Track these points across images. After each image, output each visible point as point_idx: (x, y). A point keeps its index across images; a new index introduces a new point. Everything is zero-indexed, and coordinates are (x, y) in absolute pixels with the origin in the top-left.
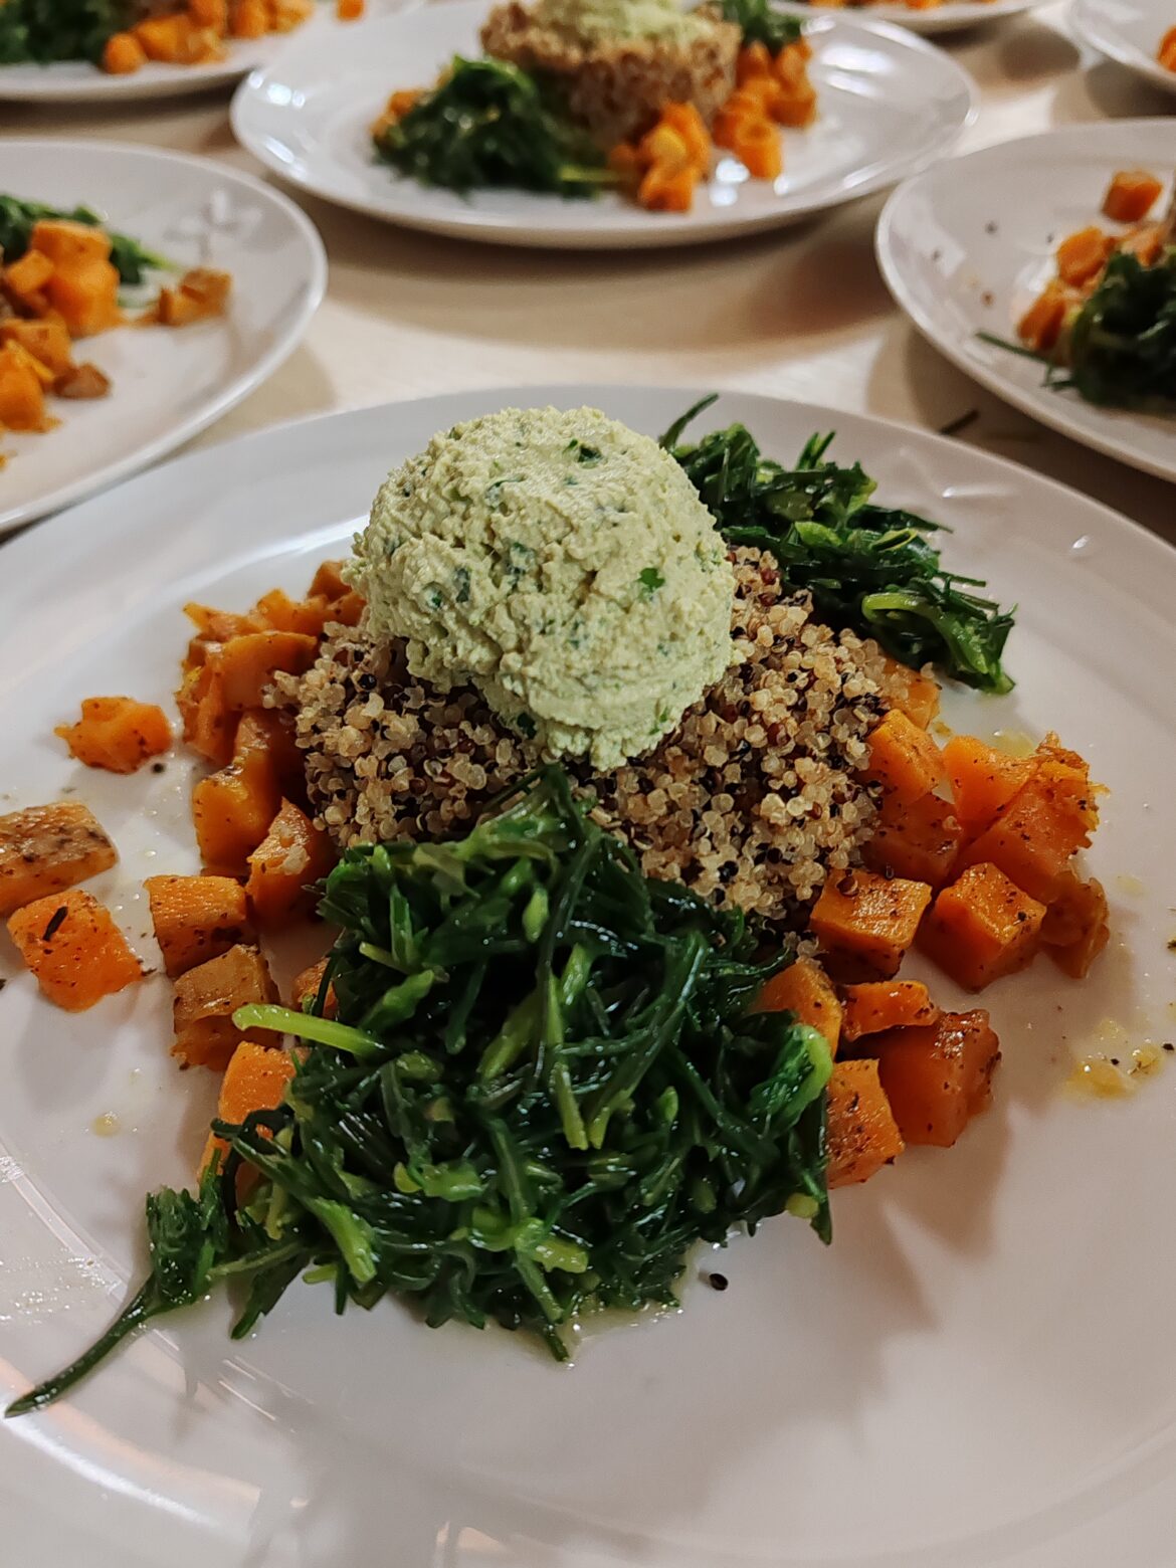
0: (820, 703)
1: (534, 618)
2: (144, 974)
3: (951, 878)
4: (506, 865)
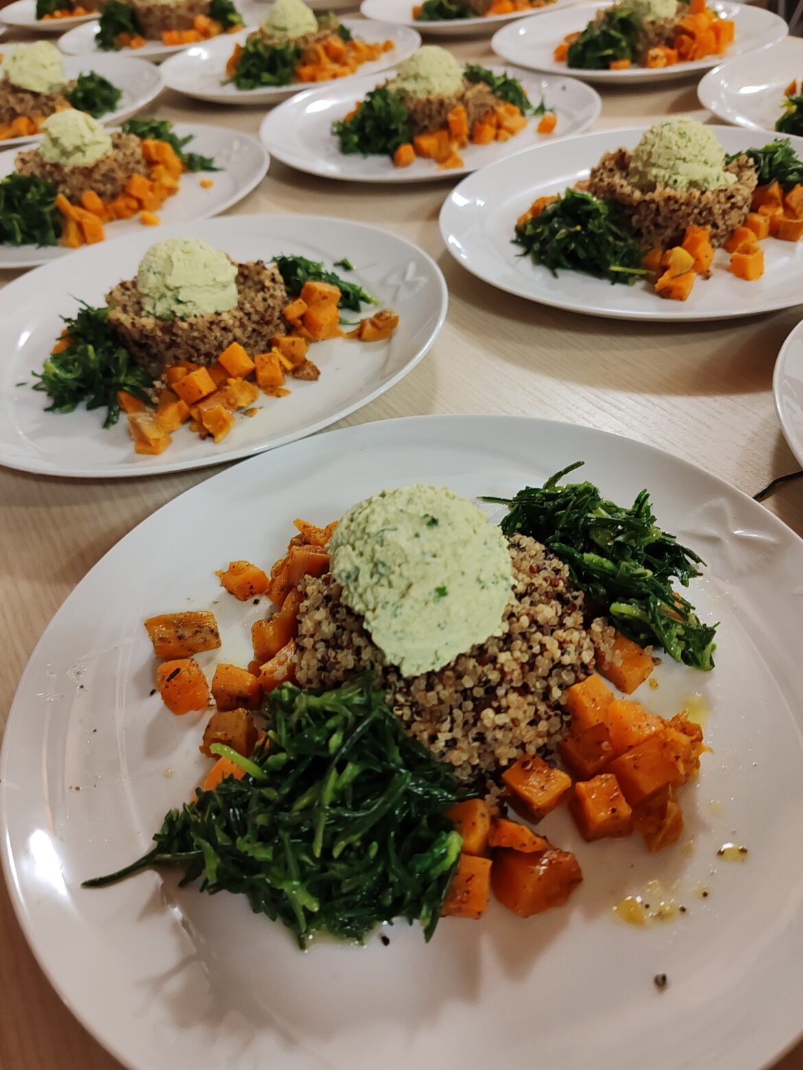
0: (543, 664)
1: (381, 598)
2: (209, 705)
3: (587, 777)
4: (329, 715)
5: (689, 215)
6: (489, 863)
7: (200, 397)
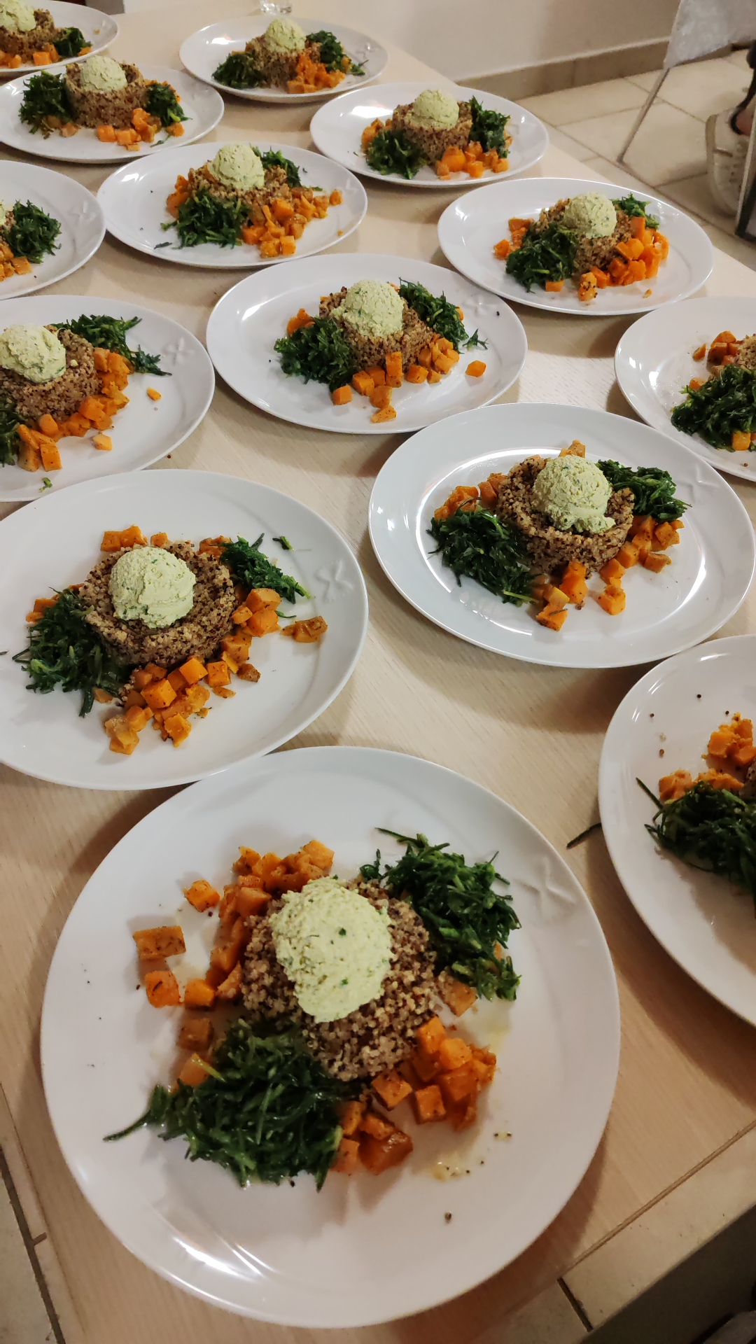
0: (404, 1014)
1: (306, 979)
2: (179, 1005)
3: (422, 1088)
4: (269, 1053)
5: (572, 552)
6: (358, 1144)
7: (164, 706)
